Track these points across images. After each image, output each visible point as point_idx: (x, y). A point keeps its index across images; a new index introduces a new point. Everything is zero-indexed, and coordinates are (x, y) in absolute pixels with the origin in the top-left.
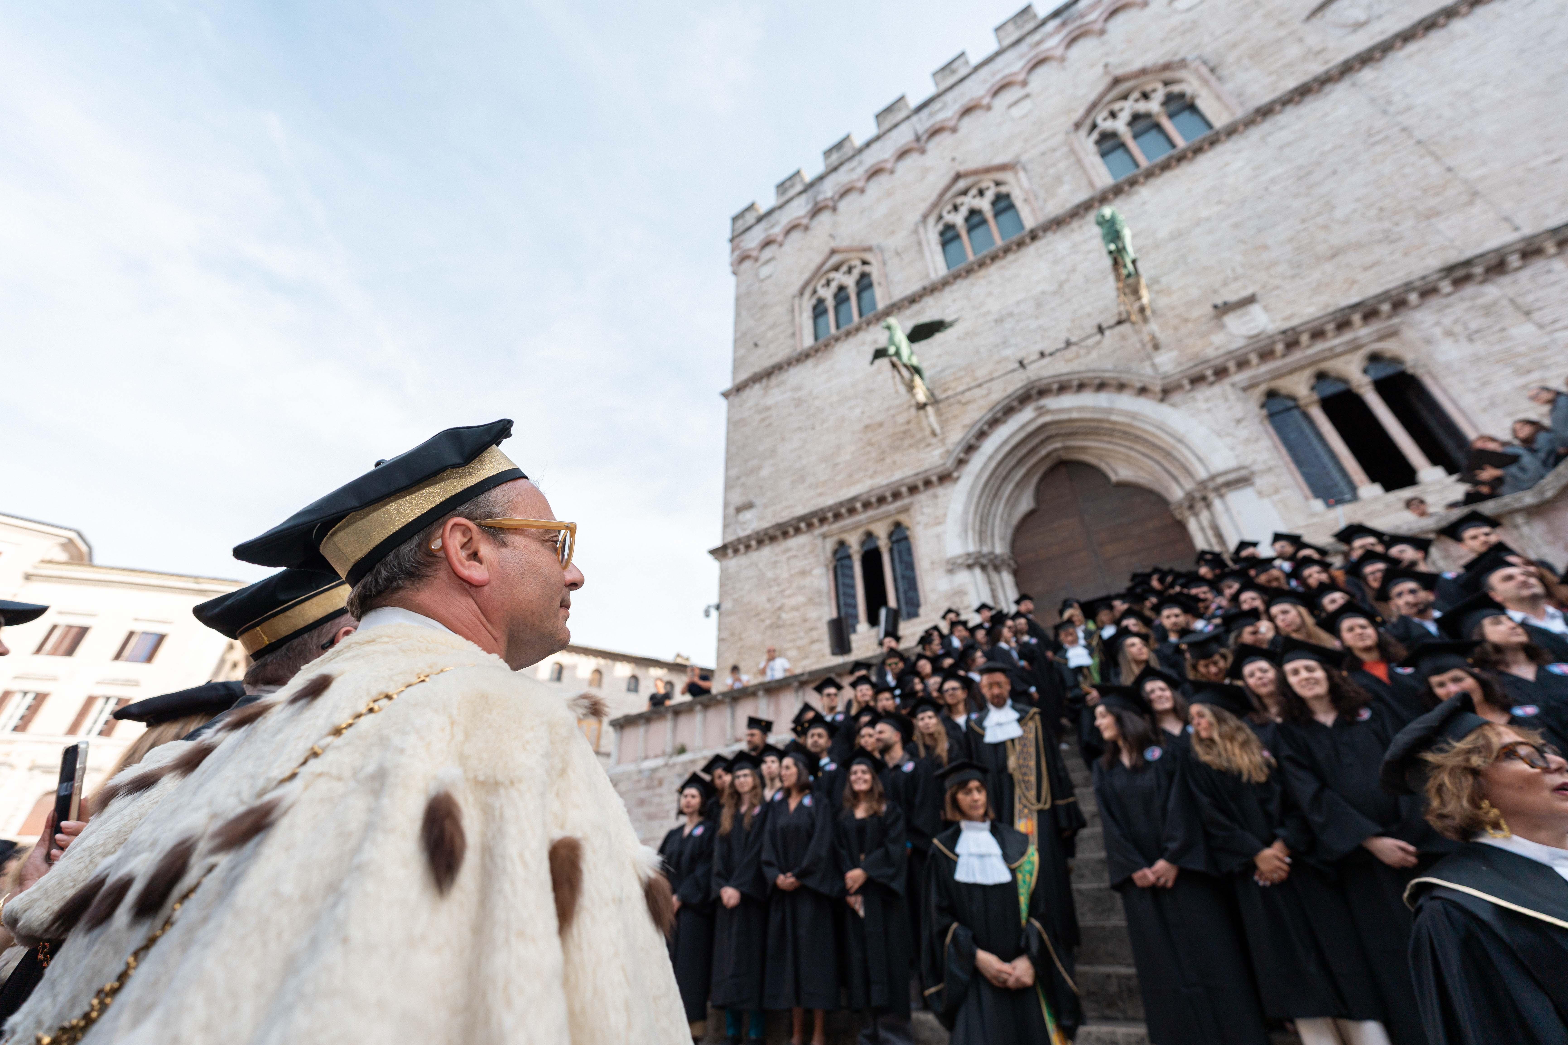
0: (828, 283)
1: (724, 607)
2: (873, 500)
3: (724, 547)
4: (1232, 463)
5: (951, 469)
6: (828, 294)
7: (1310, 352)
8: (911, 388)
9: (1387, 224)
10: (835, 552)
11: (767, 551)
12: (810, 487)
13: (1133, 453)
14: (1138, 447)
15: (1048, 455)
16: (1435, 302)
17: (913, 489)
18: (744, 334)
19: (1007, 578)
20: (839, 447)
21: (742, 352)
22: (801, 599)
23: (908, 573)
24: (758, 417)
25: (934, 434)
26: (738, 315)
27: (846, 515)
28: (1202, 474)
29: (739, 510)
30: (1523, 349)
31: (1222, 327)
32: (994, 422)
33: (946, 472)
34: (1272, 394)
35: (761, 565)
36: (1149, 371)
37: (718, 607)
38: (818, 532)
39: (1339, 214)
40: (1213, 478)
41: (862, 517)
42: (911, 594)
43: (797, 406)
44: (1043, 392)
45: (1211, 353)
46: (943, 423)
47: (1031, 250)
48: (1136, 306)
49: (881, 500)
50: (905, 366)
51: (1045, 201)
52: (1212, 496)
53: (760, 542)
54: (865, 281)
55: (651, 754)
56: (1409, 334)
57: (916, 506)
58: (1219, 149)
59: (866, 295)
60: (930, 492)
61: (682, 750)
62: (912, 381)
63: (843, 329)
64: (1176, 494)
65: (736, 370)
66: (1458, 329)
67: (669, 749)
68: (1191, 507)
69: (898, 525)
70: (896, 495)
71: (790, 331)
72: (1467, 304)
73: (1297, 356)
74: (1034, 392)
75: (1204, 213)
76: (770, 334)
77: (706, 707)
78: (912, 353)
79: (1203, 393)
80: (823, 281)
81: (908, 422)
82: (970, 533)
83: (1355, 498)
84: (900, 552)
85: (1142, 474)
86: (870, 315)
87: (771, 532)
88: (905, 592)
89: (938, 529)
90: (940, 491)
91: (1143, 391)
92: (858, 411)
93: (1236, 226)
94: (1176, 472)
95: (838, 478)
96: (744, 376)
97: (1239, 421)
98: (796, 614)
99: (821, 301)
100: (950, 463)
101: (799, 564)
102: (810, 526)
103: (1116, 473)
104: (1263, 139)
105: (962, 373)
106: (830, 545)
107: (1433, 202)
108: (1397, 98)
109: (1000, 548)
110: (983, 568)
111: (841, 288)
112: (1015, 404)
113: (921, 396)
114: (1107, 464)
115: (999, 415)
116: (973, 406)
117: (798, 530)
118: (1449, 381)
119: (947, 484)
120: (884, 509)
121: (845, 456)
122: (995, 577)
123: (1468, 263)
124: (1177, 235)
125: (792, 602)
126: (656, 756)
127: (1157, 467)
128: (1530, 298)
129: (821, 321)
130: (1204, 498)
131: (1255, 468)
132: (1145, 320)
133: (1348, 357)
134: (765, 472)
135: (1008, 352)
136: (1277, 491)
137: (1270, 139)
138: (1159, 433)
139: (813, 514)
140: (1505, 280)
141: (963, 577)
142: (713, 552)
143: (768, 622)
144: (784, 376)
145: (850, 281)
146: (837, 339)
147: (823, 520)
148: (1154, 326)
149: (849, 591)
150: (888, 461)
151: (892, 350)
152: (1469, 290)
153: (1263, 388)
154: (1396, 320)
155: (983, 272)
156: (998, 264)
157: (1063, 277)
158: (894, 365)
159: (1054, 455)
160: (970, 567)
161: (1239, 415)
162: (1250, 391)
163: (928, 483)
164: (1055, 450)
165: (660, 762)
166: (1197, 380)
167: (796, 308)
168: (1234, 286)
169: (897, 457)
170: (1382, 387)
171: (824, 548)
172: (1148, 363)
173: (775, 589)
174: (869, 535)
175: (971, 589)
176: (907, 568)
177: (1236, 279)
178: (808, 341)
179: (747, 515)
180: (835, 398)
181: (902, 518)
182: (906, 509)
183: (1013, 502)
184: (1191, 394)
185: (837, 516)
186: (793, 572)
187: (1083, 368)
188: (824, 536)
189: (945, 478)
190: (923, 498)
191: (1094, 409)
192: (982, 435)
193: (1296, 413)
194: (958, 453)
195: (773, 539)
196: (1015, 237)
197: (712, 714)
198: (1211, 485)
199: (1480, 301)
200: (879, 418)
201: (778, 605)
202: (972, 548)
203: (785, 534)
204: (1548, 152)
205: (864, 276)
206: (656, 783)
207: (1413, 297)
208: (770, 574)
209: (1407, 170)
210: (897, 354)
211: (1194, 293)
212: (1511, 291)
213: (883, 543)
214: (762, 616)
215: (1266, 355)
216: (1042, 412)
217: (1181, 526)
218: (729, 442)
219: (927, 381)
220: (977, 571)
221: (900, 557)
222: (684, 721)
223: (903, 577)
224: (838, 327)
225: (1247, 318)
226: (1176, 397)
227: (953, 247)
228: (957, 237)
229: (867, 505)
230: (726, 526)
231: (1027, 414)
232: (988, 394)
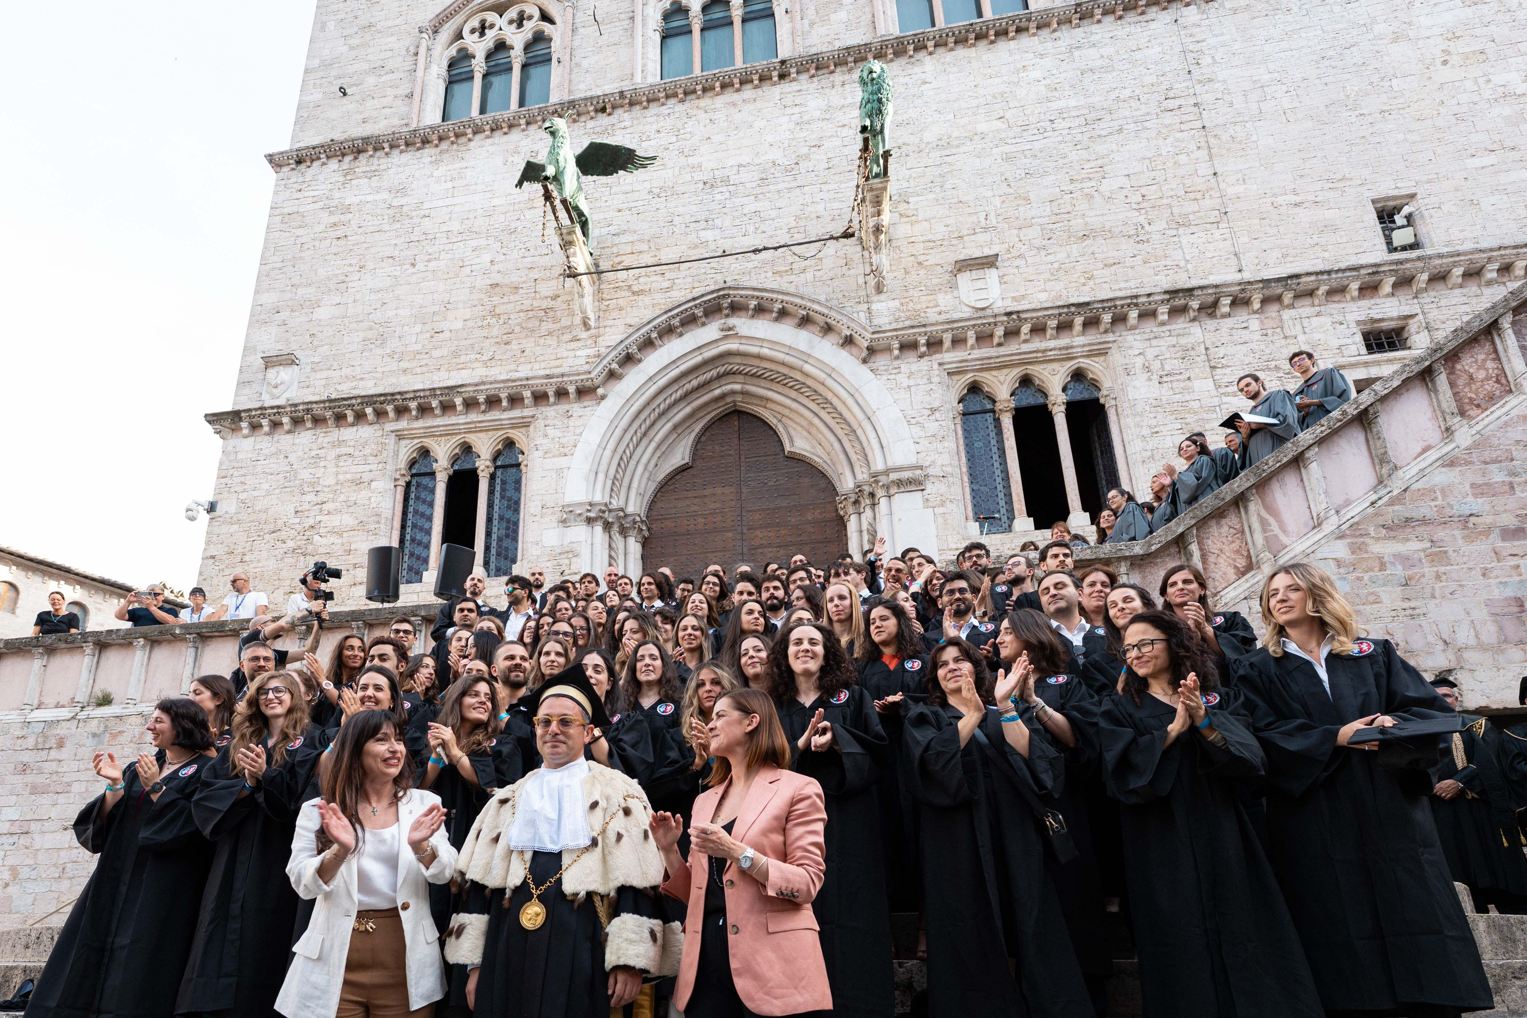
0: (483, 29)
1: (220, 509)
2: (482, 399)
3: (235, 416)
4: (912, 460)
5: (597, 382)
6: (479, 47)
7: (1025, 347)
8: (566, 244)
9: (1142, 219)
10: (412, 464)
11: (305, 438)
12: (391, 356)
13: (816, 421)
14: (823, 414)
15: (723, 396)
16: (1149, 326)
17: (540, 398)
18: (326, 65)
19: (634, 547)
20: (447, 305)
21: (317, 96)
22: (348, 520)
23: (509, 514)
24: (326, 219)
25: (586, 325)
26: (320, 25)
27: (437, 412)
28: (879, 465)
29: (269, 362)
30: (1195, 405)
31: (954, 286)
32: (668, 331)
33: (588, 384)
34: (974, 388)
35: (292, 458)
36: (863, 317)
37: (212, 508)
38: (390, 426)
39: (1106, 187)
40: (887, 472)
41: (459, 419)
42: (506, 543)
43: (394, 220)
44: (735, 308)
45: (933, 316)
46: (602, 312)
47: (775, 92)
48: (872, 222)
49: (493, 402)
50: (564, 202)
51: (812, 24)
52: (880, 493)
53: (297, 422)
54: (539, 50)
55: (50, 700)
56: (1116, 357)
57: (540, 423)
58: (1025, 41)
59: (535, 72)
60: (563, 407)
61: (105, 701)
62: (571, 232)
63: (488, 116)
64: (846, 483)
65: (301, 122)
66: (1156, 365)
67: (82, 697)
68: (856, 502)
69: (510, 444)
70: (515, 400)
71: (404, 90)
72: (1173, 340)
73: (1013, 348)
74: (726, 303)
75: (981, 127)
76: (371, 80)
77: (154, 642)
78: (580, 189)
79: (911, 364)
80: (475, 23)
81: (555, 297)
82: (601, 476)
83: (1009, 529)
84: (504, 482)
85: (819, 450)
86: (533, 107)
87: (317, 410)
88: (500, 540)
89: (563, 462)
90: (575, 408)
91: (849, 341)
92: (486, 258)
93: (1008, 158)
94: (853, 457)
95: (436, 354)
96: (313, 139)
97: (933, 410)
98: (333, 539)
99: (465, 56)
100: (597, 373)
101: (352, 469)
102: (380, 414)
103: (791, 440)
104: (1071, 49)
105: (644, 247)
106: (406, 451)
107: (1190, 207)
108: (1206, 60)
109: (635, 506)
110: (607, 526)
111: (501, 46)
112: (699, 312)
113: (581, 261)
114: (786, 428)
115: (676, 322)
116: (646, 300)
117: (360, 417)
118: (1128, 421)
119: (587, 402)
120: (495, 415)
121: (454, 322)
122: (618, 539)
123: (1189, 292)
124: (945, 144)
125: (334, 521)
126: (58, 706)
127: (837, 445)
128: (1221, 352)
129: (457, 88)
130: (872, 495)
131: (931, 471)
132: (877, 247)
133: (1055, 366)
134: (323, 313)
135: (708, 235)
136: (942, 504)
137: (1076, 53)
138: (850, 401)
139: (389, 397)
140: (1210, 324)
141: (580, 533)
142: (214, 419)
143: (291, 544)
144: (380, 162)
145: (517, 39)
146: (478, 131)
147: (401, 411)
148: (883, 259)
149: (421, 522)
150: (514, 346)
151: (550, 171)
152: (1181, 324)
153: (969, 377)
154: (1110, 337)
155: (706, 102)
156: (729, 96)
157: (804, 150)
158: (548, 196)
159: (729, 399)
160: (589, 521)
161: (936, 404)
162: (955, 378)
163: (561, 394)
164: (733, 392)
165: (65, 713)
166: (907, 346)
167: (422, 51)
168: (982, 238)
169: (529, 344)
170: (1073, 409)
171: (396, 453)
172: (865, 307)
173: (311, 497)
174: (467, 449)
175: (585, 552)
176: (509, 507)
177: (986, 229)
178: (432, 116)
179: (284, 374)
180: (455, 226)
181: (515, 434)
182: (524, 424)
183: (664, 448)
184: (896, 363)
185: (424, 410)
186: (341, 477)
187: (792, 289)
188: (400, 436)
189: (584, 392)
190: (550, 412)
191: (790, 349)
192: (648, 344)
193: (989, 417)
194: (611, 360)
195: (318, 421)
196: (760, 64)
197: (163, 655)
198: (883, 480)
199: (1183, 341)
200: (515, 278)
201: (311, 522)
202: (599, 496)
203: (340, 418)
204: (1295, 192)
205: (539, 38)
206: (52, 742)
207: (1133, 314)
208: (305, 475)
209: (1183, 158)
210: (557, 179)
211: (940, 231)
212: (1210, 338)
213: (483, 466)
214: (283, 535)
215: (984, 338)
216: (729, 333)
217: (841, 523)
218: (270, 247)
219: (593, 243)
220: (599, 529)
221: (503, 490)
222: (113, 659)
223: (501, 518)
224: (483, 111)
225: (980, 284)
226: (881, 361)
227: (676, 43)
228: (687, 31)
229: (470, 404)
230: (242, 384)
231: (710, 332)
232: (669, 289)
